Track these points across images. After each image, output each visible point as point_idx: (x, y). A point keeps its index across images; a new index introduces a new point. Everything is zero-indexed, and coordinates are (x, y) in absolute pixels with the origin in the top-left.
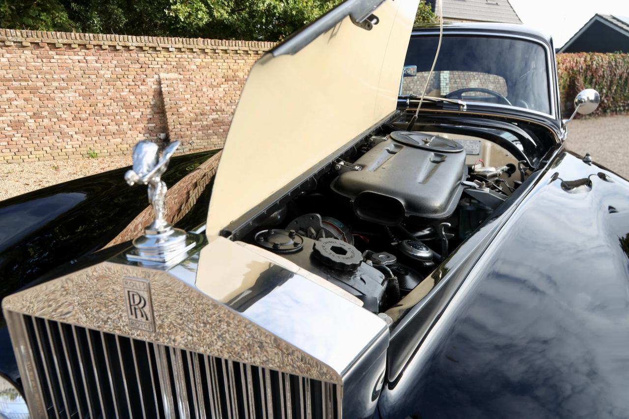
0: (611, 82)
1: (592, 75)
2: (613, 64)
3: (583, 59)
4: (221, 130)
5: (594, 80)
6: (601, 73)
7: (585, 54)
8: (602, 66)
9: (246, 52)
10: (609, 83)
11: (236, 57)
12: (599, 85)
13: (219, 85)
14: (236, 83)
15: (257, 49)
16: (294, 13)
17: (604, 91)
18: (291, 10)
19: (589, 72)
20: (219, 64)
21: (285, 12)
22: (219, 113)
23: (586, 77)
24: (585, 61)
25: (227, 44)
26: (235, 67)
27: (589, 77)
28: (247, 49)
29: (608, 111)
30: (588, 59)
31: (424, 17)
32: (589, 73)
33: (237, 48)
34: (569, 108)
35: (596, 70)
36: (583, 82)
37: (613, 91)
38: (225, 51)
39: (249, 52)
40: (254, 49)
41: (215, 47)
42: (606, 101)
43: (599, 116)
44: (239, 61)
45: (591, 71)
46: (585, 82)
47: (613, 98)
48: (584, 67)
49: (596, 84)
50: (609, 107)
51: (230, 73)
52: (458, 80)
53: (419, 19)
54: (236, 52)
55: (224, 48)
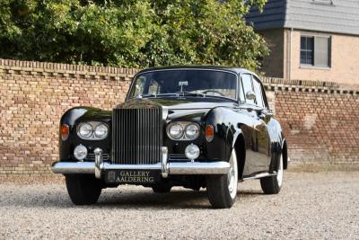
4: (5, 158)
9: (41, 74)
11: (29, 78)
13: (8, 107)
14: (26, 106)
15: (52, 71)
16: (89, 31)
18: (86, 28)
20: (10, 85)
21: (79, 30)
22: (4, 138)
25: (21, 65)
26: (27, 89)
28: (41, 70)
31: (244, 39)
33: (31, 69)
38: (18, 72)
39: (44, 74)
40: (49, 71)
41: (8, 68)
44: (32, 83)
51: (21, 95)
52: (288, 113)
53: (239, 42)
54: (30, 73)
55: (17, 68)
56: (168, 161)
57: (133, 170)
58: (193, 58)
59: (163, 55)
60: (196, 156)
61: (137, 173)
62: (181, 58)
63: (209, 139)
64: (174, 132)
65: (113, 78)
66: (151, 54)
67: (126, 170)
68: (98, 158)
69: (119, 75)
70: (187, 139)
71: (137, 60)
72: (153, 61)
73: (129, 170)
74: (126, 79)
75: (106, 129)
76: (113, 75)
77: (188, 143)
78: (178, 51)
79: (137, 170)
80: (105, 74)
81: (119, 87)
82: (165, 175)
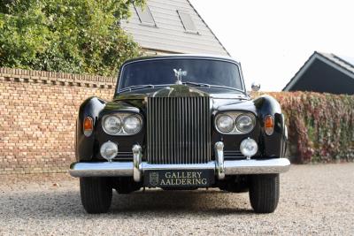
0: (334, 124)
1: (312, 116)
2: (333, 104)
3: (299, 98)
5: (316, 122)
6: (321, 114)
7: (301, 93)
8: (321, 106)
10: (332, 126)
12: (322, 127)
17: (329, 135)
19: (308, 112)
23: (306, 118)
24: (302, 100)
27: (309, 118)
29: (337, 157)
30: (305, 98)
32: (309, 114)
34: (294, 151)
35: (316, 111)
36: (304, 123)
37: (339, 135)
42: (332, 146)
43: (328, 162)
45: (310, 111)
46: (306, 124)
47: (340, 143)
48: (302, 107)
49: (318, 126)
50: (338, 153)
56: (225, 159)
57: (181, 171)
58: (81, 63)
59: (55, 59)
60: (254, 152)
61: (186, 175)
62: (71, 62)
63: (269, 131)
64: (223, 124)
65: (17, 80)
66: (43, 58)
67: (172, 171)
68: (137, 157)
69: (23, 76)
70: (239, 132)
71: (31, 64)
72: (46, 65)
73: (176, 171)
74: (30, 80)
75: (138, 122)
76: (17, 76)
77: (244, 137)
78: (67, 57)
79: (186, 171)
80: (9, 76)
81: (23, 89)
82: (221, 175)
